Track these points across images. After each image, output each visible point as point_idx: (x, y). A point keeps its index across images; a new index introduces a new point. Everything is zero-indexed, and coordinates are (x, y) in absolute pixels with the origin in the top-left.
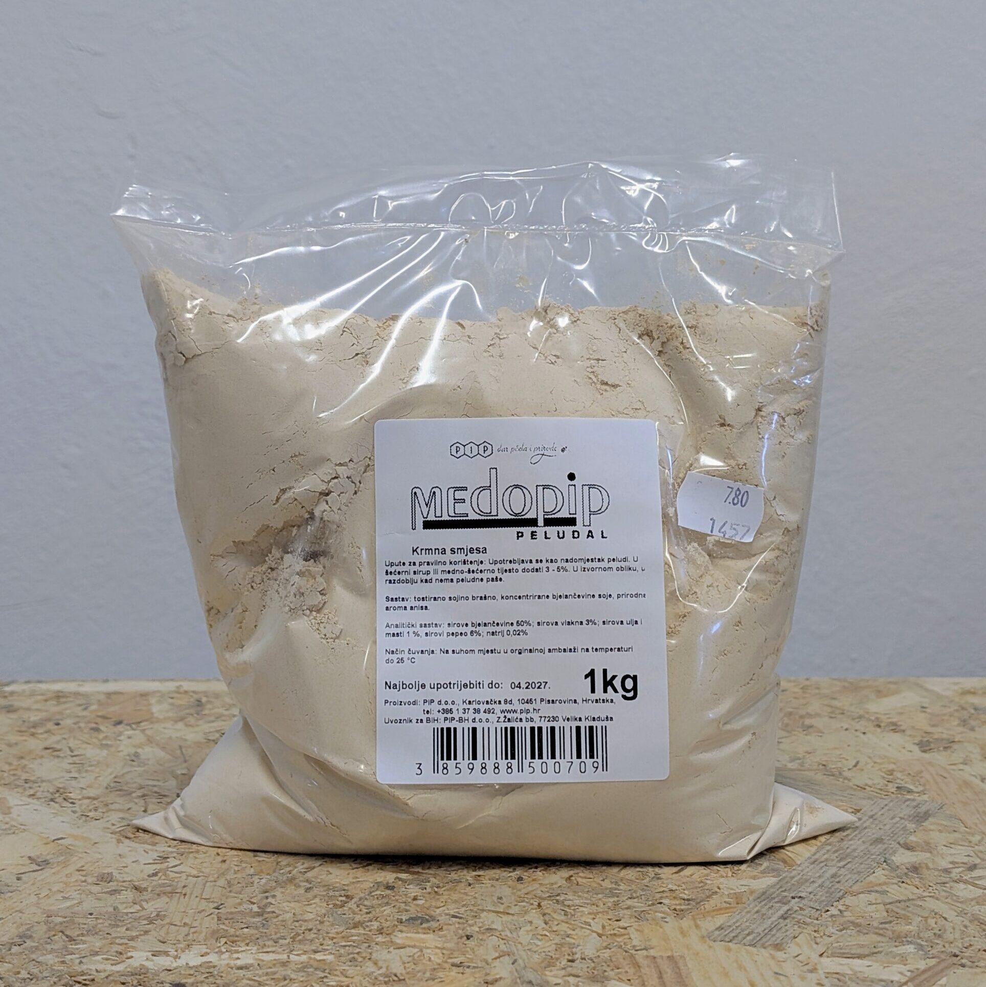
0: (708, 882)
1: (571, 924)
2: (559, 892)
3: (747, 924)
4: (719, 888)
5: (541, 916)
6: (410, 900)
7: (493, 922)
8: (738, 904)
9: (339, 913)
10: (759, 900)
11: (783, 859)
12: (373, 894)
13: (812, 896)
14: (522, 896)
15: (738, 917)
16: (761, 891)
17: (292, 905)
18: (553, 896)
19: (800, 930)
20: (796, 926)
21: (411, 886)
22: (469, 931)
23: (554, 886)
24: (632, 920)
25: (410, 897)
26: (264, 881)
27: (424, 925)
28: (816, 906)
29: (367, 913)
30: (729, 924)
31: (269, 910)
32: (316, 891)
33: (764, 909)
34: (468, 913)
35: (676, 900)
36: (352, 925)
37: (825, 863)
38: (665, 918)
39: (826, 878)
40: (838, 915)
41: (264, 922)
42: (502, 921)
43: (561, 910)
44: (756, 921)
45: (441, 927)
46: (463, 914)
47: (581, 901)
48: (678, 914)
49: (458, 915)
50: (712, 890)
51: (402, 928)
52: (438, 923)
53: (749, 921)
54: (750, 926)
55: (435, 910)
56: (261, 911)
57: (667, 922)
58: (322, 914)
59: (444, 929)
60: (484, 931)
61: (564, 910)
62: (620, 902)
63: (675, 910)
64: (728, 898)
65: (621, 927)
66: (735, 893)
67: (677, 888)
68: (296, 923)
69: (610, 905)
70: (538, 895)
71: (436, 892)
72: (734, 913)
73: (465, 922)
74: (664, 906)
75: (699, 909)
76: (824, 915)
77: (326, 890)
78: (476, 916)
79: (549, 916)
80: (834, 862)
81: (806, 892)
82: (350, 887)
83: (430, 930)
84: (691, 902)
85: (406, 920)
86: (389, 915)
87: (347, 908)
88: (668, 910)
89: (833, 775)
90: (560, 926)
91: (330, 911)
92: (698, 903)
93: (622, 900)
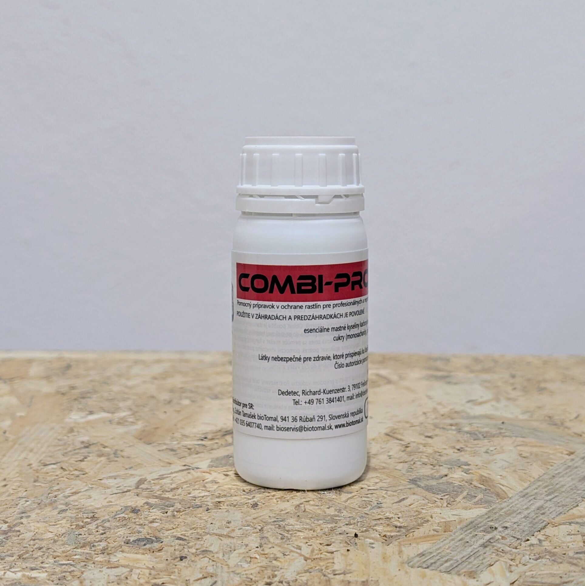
0: (424, 511)
1: (283, 548)
2: (285, 517)
3: (448, 551)
4: (432, 517)
5: (259, 538)
6: (147, 522)
7: (211, 545)
8: (445, 532)
9: (77, 533)
10: (465, 529)
11: (498, 493)
12: (116, 517)
13: (515, 526)
14: (250, 520)
15: (442, 544)
16: (470, 520)
17: (38, 525)
18: (278, 521)
19: (497, 558)
20: (494, 554)
21: (154, 510)
22: (185, 552)
23: (283, 512)
24: (342, 545)
25: (148, 520)
26: (28, 503)
27: (148, 546)
28: (518, 535)
29: (102, 534)
30: (430, 551)
31: (17, 528)
32: (68, 513)
33: (468, 537)
34: (193, 536)
35: (388, 527)
36: (81, 545)
37: (534, 497)
38: (373, 544)
39: (532, 510)
40: (537, 544)
41: (4, 540)
42: (220, 544)
43: (279, 535)
44: (458, 549)
45: (161, 548)
46: (188, 536)
47: (302, 526)
48: (386, 540)
49: (182, 537)
50: (424, 518)
51: (126, 548)
52: (161, 544)
53: (451, 548)
54: (451, 553)
55: (165, 532)
56: (8, 530)
57: (373, 548)
58: (60, 534)
59: (163, 550)
60: (199, 553)
61: (282, 534)
62: (337, 528)
63: (385, 536)
64: (438, 526)
65: (329, 551)
66: (445, 522)
67: (393, 516)
68: (32, 541)
69: (326, 530)
70: (264, 520)
71: (174, 516)
72: (439, 540)
73: (186, 544)
74: (376, 532)
75: (408, 536)
76: (523, 544)
77: (78, 513)
78: (199, 539)
79: (266, 540)
80: (543, 496)
81: (511, 522)
82: (100, 510)
83: (150, 551)
84: (402, 529)
85: (133, 541)
86: (120, 536)
87: (87, 529)
88: (379, 536)
89: (556, 425)
90: (272, 549)
91: (69, 531)
92: (408, 530)
93: (339, 526)
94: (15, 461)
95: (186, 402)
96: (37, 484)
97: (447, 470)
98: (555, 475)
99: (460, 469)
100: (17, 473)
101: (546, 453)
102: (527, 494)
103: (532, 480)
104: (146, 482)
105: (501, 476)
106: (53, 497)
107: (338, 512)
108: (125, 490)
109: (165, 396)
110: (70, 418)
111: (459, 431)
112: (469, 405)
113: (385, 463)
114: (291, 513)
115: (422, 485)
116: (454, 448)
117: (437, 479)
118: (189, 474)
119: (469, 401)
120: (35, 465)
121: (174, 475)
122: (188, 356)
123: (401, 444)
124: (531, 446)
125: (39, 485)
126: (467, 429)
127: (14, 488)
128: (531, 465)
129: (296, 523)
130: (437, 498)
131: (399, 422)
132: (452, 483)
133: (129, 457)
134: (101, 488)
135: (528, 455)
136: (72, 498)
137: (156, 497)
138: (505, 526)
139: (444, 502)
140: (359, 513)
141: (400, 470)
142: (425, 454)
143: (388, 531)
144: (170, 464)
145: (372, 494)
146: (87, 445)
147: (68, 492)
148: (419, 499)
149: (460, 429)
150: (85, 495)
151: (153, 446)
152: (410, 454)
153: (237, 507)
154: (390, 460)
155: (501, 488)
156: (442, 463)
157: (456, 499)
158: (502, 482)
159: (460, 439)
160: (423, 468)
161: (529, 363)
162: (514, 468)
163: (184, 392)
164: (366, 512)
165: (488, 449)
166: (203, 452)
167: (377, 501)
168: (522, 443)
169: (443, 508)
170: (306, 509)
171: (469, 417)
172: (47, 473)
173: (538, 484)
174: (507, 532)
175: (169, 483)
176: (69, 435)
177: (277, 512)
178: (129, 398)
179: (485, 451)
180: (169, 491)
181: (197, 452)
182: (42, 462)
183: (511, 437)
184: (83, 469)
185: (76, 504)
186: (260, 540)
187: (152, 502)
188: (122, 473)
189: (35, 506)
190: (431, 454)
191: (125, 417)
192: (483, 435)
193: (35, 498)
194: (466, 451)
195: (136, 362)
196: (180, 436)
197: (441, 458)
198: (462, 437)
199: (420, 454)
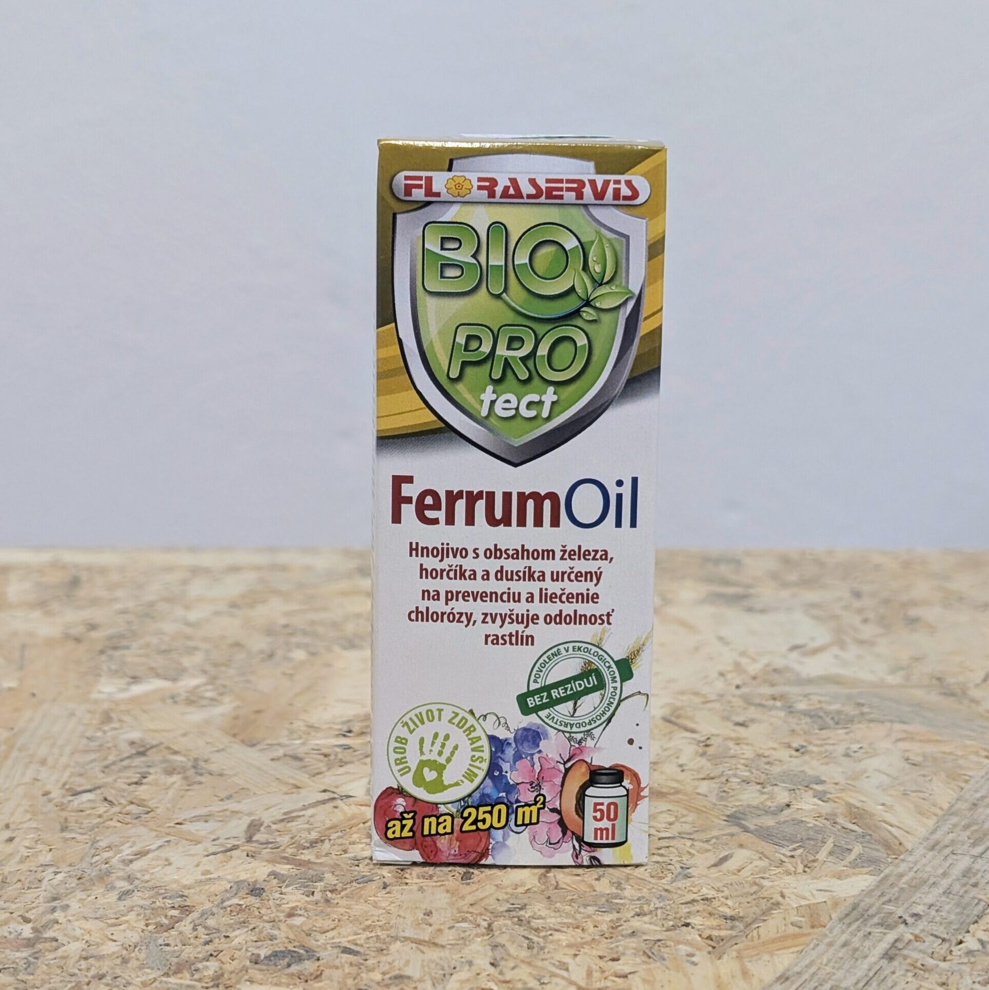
0: (766, 883)
1: (536, 967)
2: (525, 901)
3: (828, 969)
4: (783, 896)
5: (489, 948)
7: (407, 963)
8: (813, 927)
9: (160, 941)
10: (847, 921)
11: (886, 841)
13: (933, 913)
14: (465, 909)
15: (814, 954)
16: (850, 901)
17: (89, 925)
18: (514, 910)
19: (917, 981)
20: (910, 974)
21: (289, 889)
22: (364, 980)
24: (638, 960)
25: (283, 912)
26: (59, 877)
27: (294, 968)
28: (941, 931)
29: (207, 943)
30: (797, 969)
31: (49, 934)
32: (137, 899)
33: (855, 939)
34: (371, 944)
35: (712, 918)
36: (173, 968)
37: (951, 849)
38: (692, 955)
39: (954, 877)
40: (978, 951)
41: (31, 959)
42: (423, 961)
43: (523, 939)
44: (844, 964)
45: (319, 973)
46: (361, 946)
47: (559, 920)
48: (714, 948)
49: (353, 947)
50: (771, 898)
51: (254, 973)
52: (317, 963)
53: (831, 964)
54: (834, 974)
55: (319, 936)
56: (35, 937)
57: (695, 964)
58: (131, 944)
59: (323, 976)
60: (390, 982)
61: (528, 938)
62: (622, 922)
63: (710, 938)
64: (797, 915)
65: (619, 972)
66: (809, 906)
67: (716, 896)
68: (83, 962)
69: (604, 927)
70: (490, 908)
71: (327, 901)
72: (808, 945)
73: (362, 961)
74: (692, 930)
75: (749, 937)
76: (955, 949)
77: (152, 897)
78: (382, 950)
79: (502, 950)
80: (966, 847)
81: (924, 904)
82: (192, 891)
83: (300, 979)
84: (737, 923)
85: (265, 957)
86: (239, 947)
87: (176, 933)
88: (699, 939)
89: (953, 695)
90: (516, 971)
91: (145, 939)
92: (748, 926)
93: (624, 919)
94: (18, 785)
95: (300, 655)
96: (68, 835)
97: (786, 794)
98: (976, 802)
99: (811, 793)
100: (27, 811)
101: (951, 753)
102: (937, 843)
103: (940, 812)
104: (262, 829)
105: (883, 805)
106: (102, 863)
107: (617, 889)
108: (229, 846)
109: (260, 643)
110: (100, 692)
111: (790, 710)
112: (794, 655)
113: (677, 781)
114: (535, 892)
115: (752, 827)
116: (790, 747)
117: (774, 814)
118: (335, 810)
119: (794, 648)
120: (56, 794)
121: (310, 812)
122: (283, 558)
123: (694, 739)
124: (921, 741)
125: (73, 838)
126: (802, 706)
127: (27, 845)
128: (930, 780)
129: (547, 912)
130: (784, 855)
131: (682, 693)
132: (802, 821)
133: (221, 775)
134: (184, 841)
135: (919, 759)
136: (136, 865)
137: (287, 860)
138: (915, 912)
139: (797, 863)
140: (654, 890)
141: (706, 796)
142: (743, 761)
143: (712, 928)
144: (298, 787)
145: (668, 847)
146: (142, 749)
147: (127, 851)
148: (753, 857)
149: (790, 707)
150: (157, 858)
151: (261, 750)
152: (716, 759)
153: (435, 879)
154: (684, 774)
155: (889, 832)
156: (775, 778)
157: (817, 857)
158: (889, 817)
159: (797, 728)
160: (745, 790)
161: (878, 567)
162: (902, 789)
163: (291, 634)
164: (667, 887)
165: (848, 748)
166: (351, 762)
167: (680, 862)
168: (904, 735)
169: (799, 877)
170: (560, 883)
171: (801, 681)
172: (82, 811)
173: (952, 822)
174: (922, 924)
175: (305, 830)
176: (106, 728)
177: (509, 890)
178: (196, 648)
179: (843, 753)
180: (308, 848)
181: (341, 761)
182: (67, 787)
183: (883, 722)
184: (144, 800)
185: (147, 877)
186: (492, 950)
187: (282, 872)
188: (216, 807)
189: (73, 885)
190: (753, 760)
191: (197, 687)
192: (832, 719)
193: (70, 865)
194: (811, 752)
195: (196, 571)
196: (304, 729)
197: (771, 769)
198: (798, 724)
199: (734, 761)
